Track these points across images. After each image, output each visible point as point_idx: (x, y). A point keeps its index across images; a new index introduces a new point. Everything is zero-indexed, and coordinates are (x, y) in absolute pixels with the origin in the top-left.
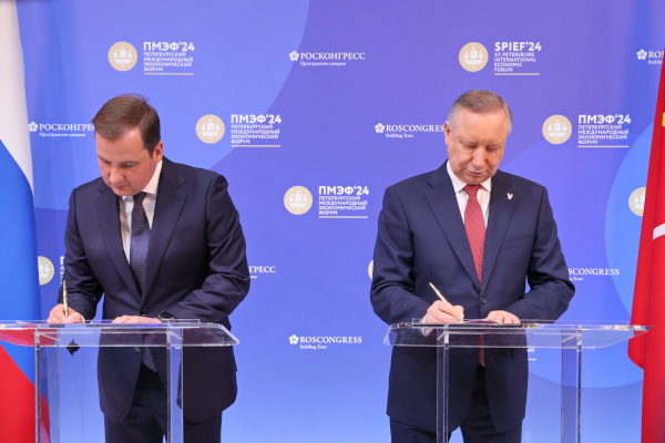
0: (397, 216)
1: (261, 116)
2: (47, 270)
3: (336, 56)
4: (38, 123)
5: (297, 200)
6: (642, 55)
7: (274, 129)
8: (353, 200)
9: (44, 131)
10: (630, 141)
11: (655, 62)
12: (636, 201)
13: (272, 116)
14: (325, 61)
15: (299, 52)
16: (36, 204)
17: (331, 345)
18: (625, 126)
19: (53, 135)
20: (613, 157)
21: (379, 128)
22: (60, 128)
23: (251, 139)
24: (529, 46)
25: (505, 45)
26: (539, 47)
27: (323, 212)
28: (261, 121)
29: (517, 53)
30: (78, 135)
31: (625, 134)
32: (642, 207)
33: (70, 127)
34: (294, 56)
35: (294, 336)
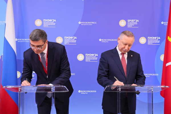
0: (105, 60)
1: (72, 37)
2: (19, 74)
3: (90, 23)
4: (17, 39)
5: (80, 57)
6: (162, 23)
7: (75, 40)
8: (94, 57)
9: (19, 41)
10: (160, 43)
11: (166, 25)
12: (162, 57)
13: (74, 37)
14: (87, 24)
15: (81, 22)
16: (17, 58)
17: (89, 93)
18: (159, 40)
19: (21, 42)
20: (156, 47)
21: (100, 40)
22: (23, 40)
23: (69, 43)
24: (136, 21)
25: (130, 20)
26: (138, 21)
27: (87, 60)
28: (72, 38)
29: (133, 22)
30: (27, 42)
31: (159, 42)
32: (163, 59)
33: (25, 40)
34: (80, 23)
35: (80, 90)
